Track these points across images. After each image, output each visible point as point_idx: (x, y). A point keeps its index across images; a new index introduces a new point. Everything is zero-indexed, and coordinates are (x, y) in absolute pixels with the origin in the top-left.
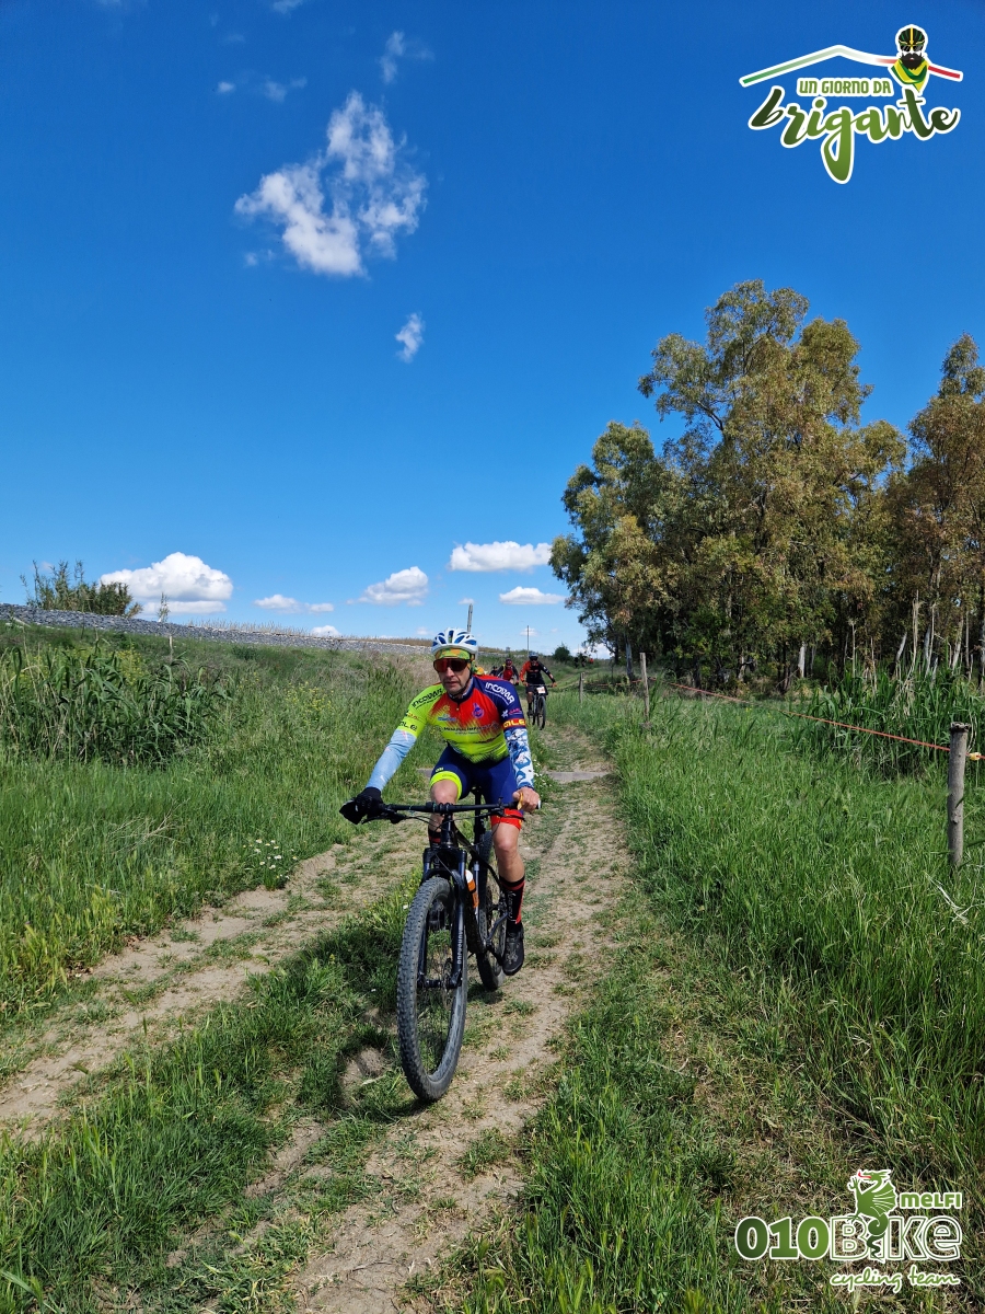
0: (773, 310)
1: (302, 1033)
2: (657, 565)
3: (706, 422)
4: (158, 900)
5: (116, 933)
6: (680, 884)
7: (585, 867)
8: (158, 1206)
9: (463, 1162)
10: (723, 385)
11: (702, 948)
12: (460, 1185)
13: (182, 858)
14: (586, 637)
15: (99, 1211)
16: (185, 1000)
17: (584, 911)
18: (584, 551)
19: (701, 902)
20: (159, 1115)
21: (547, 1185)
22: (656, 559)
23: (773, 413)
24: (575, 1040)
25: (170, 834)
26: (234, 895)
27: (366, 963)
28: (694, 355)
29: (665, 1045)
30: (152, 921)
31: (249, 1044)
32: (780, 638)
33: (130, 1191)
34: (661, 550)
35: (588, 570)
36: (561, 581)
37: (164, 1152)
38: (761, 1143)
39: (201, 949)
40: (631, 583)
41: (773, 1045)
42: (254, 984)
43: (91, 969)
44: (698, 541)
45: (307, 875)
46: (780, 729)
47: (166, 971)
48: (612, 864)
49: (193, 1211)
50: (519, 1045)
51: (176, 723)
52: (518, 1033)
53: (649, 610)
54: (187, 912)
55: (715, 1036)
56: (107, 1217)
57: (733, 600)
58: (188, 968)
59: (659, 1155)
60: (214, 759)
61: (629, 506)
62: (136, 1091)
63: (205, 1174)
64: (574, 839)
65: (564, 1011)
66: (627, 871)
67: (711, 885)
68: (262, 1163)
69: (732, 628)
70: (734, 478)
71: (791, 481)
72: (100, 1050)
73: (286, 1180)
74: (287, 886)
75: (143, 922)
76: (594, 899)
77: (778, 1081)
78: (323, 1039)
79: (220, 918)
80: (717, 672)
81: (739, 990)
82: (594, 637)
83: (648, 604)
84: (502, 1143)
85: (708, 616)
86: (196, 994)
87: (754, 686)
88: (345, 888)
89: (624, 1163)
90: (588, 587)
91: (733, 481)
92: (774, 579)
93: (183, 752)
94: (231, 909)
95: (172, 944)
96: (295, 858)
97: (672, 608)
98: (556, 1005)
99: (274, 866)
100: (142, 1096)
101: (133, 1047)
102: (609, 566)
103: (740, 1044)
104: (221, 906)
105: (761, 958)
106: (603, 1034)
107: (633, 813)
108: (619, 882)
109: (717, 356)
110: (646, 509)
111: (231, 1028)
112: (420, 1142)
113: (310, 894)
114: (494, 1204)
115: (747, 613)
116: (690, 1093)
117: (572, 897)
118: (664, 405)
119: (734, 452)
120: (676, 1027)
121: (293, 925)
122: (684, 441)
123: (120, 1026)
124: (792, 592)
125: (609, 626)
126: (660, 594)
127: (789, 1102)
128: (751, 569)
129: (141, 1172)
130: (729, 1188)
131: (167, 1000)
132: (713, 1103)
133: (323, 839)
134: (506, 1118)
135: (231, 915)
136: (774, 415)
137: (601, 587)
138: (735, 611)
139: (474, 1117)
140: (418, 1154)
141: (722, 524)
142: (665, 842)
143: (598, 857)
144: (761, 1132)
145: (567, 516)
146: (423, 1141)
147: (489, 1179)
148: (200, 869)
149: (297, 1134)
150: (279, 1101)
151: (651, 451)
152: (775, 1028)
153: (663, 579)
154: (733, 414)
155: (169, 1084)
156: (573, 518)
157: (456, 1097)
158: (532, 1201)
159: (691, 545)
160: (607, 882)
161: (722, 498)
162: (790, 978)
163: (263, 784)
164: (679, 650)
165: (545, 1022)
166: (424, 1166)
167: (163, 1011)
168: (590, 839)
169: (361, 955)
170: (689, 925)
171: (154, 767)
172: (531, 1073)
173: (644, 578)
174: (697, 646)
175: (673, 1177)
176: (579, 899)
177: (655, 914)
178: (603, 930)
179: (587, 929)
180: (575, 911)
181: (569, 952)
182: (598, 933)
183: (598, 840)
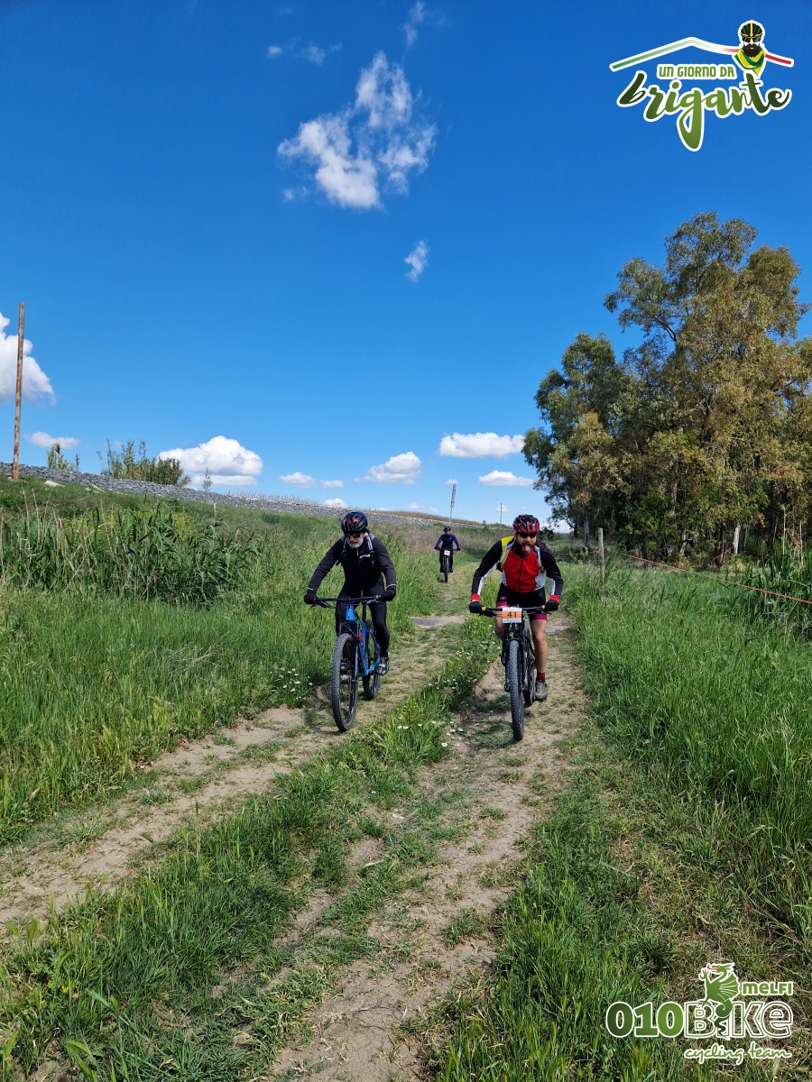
0: (724, 239)
1: (317, 822)
2: (613, 455)
3: (662, 334)
4: (204, 712)
5: (172, 735)
6: (628, 720)
8: (204, 949)
9: (446, 933)
10: (678, 302)
11: (647, 774)
12: (443, 951)
13: (223, 679)
14: (551, 514)
15: (159, 950)
16: (224, 791)
17: (546, 739)
18: (552, 442)
19: (646, 736)
20: (206, 878)
21: (516, 956)
22: (613, 450)
23: (720, 326)
24: (540, 842)
25: (213, 659)
26: (262, 710)
27: (367, 770)
28: (654, 277)
29: (614, 851)
30: (199, 727)
31: (275, 828)
32: (718, 520)
33: (184, 936)
34: (618, 442)
35: (554, 458)
36: (531, 466)
37: (211, 908)
38: (695, 936)
39: (237, 751)
40: (591, 470)
41: (707, 856)
42: (280, 781)
43: (152, 763)
44: (651, 435)
45: (320, 698)
46: (717, 596)
47: (210, 767)
48: (570, 702)
49: (231, 955)
50: (492, 843)
51: (218, 572)
52: (491, 833)
53: (606, 493)
54: (226, 722)
55: (657, 846)
56: (166, 955)
57: (679, 486)
58: (227, 766)
59: (609, 940)
60: (247, 602)
61: (592, 405)
62: (189, 859)
63: (241, 927)
65: (530, 819)
66: (583, 708)
67: (656, 723)
68: (285, 921)
69: (676, 510)
70: (684, 382)
71: (733, 386)
72: (160, 826)
73: (304, 937)
74: (304, 706)
75: (192, 728)
76: (555, 730)
77: (711, 886)
78: (333, 828)
79: (252, 728)
80: (661, 547)
81: (678, 810)
82: (557, 514)
83: (605, 487)
84: (478, 920)
85: (655, 499)
86: (232, 787)
87: (693, 560)
89: (580, 944)
90: (553, 472)
91: (683, 385)
92: (715, 469)
93: (222, 596)
94: (260, 722)
95: (215, 747)
96: (310, 684)
97: (626, 491)
98: (523, 813)
99: (294, 690)
100: (193, 862)
101: (185, 825)
102: (572, 455)
103: (678, 853)
104: (252, 719)
105: (697, 785)
106: (563, 840)
107: (588, 661)
108: (575, 717)
109: (673, 278)
110: (606, 407)
111: (260, 815)
112: (411, 915)
113: (322, 713)
114: (472, 968)
115: (691, 497)
116: (635, 892)
117: (536, 727)
118: (625, 319)
119: (684, 360)
120: (623, 837)
121: (309, 737)
122: (642, 350)
123: (175, 808)
124: (730, 481)
125: (570, 506)
126: (616, 480)
127: (719, 904)
128: (695, 460)
129: (192, 921)
130: (668, 970)
131: (211, 790)
132: (654, 900)
134: (482, 901)
135: (260, 726)
136: (721, 329)
137: (565, 472)
138: (680, 496)
139: (455, 898)
140: (410, 924)
141: (672, 421)
142: (616, 685)
143: (558, 695)
144: (695, 927)
145: (538, 412)
146: (414, 914)
147: (468, 948)
148: (236, 688)
149: (313, 902)
150: (298, 875)
151: (613, 358)
152: (709, 841)
153: (619, 467)
154: (685, 328)
155: (213, 855)
156: (543, 414)
157: (440, 880)
158: (503, 968)
159: (644, 438)
160: (566, 717)
161: (672, 399)
162: (723, 802)
163: (286, 624)
164: (629, 527)
165: (514, 826)
166: (414, 934)
167: (208, 799)
168: (551, 681)
169: (363, 763)
170: (635, 755)
171: (200, 607)
172: (502, 867)
173: (603, 466)
174: (645, 524)
175: (620, 958)
176: (543, 729)
177: (606, 744)
178: (562, 754)
179: (548, 754)
180: (538, 738)
181: (533, 771)
182: (558, 757)
183: (559, 682)
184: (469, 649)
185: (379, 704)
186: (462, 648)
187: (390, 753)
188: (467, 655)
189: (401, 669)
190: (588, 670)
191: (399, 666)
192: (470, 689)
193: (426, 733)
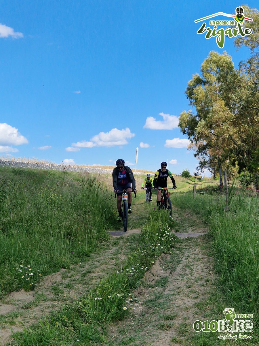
7: (192, 281)
17: (189, 302)
18: (197, 120)
26: (8, 293)
35: (199, 129)
45: (47, 284)
48: (206, 279)
53: (232, 150)
64: (187, 267)
74: (36, 289)
76: (195, 297)
83: (231, 147)
88: (65, 290)
94: (6, 301)
96: (40, 275)
99: (29, 279)
102: (210, 127)
107: (218, 253)
108: (209, 288)
113: (47, 293)
117: (184, 295)
121: (38, 308)
133: (55, 266)
135: (6, 303)
137: (206, 138)
143: (199, 275)
160: (202, 288)
168: (195, 266)
169: (72, 323)
176: (188, 296)
177: (226, 303)
178: (199, 311)
179: (190, 311)
180: (185, 302)
181: (180, 322)
182: (196, 313)
183: (199, 267)
184: (144, 249)
185: (84, 286)
186: (139, 249)
187: (90, 316)
188: (142, 253)
189: (100, 263)
190: (217, 258)
191: (99, 262)
192: (143, 274)
193: (113, 302)
